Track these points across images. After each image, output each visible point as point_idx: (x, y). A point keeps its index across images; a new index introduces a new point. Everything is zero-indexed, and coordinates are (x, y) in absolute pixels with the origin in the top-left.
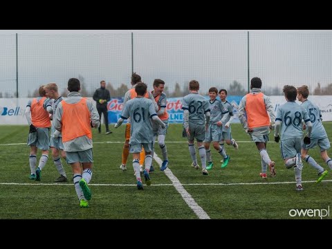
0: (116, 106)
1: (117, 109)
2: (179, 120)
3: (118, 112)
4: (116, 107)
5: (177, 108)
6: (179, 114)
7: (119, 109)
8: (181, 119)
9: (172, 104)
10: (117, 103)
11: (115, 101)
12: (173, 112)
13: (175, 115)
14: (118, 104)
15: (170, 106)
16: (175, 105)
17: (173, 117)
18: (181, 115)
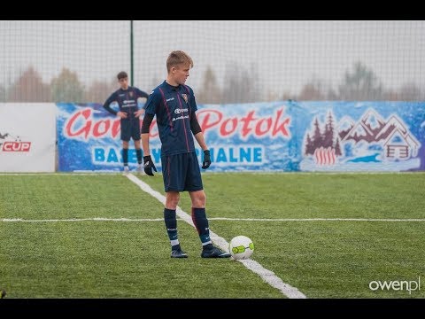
0: (89, 124)
1: (91, 134)
2: (252, 163)
3: (92, 142)
4: (87, 129)
5: (246, 131)
6: (252, 147)
7: (96, 133)
8: (256, 160)
9: (235, 122)
10: (91, 118)
11: (86, 114)
12: (237, 141)
13: (242, 150)
14: (94, 121)
15: (229, 127)
16: (241, 125)
17: (237, 155)
18: (256, 150)
